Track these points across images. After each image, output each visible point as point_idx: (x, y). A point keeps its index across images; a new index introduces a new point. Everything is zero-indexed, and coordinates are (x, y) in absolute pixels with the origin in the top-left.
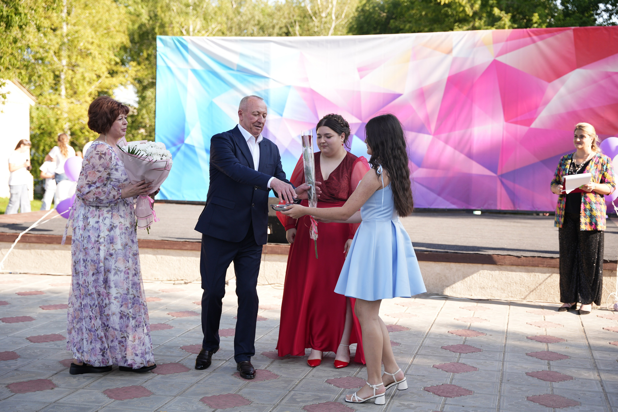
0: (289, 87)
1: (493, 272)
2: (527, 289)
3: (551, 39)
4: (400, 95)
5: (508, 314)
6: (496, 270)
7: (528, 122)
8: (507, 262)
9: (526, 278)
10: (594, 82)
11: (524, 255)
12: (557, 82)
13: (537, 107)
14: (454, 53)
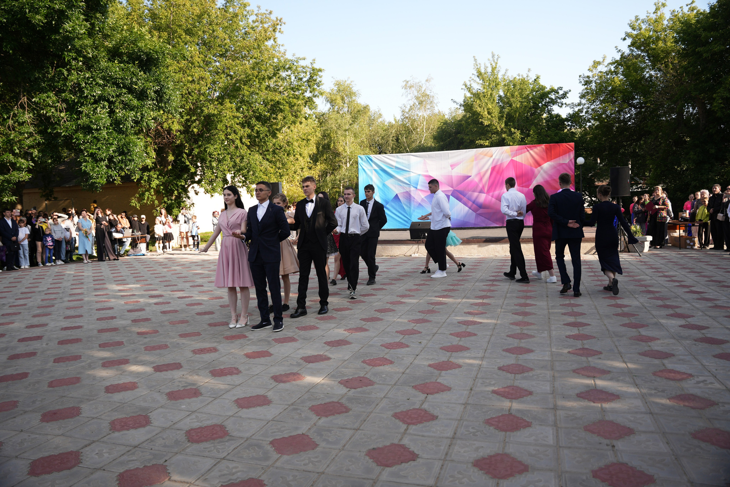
0: (419, 175)
3: (535, 150)
4: (470, 176)
7: (528, 186)
10: (554, 167)
12: (539, 168)
13: (531, 179)
14: (494, 157)
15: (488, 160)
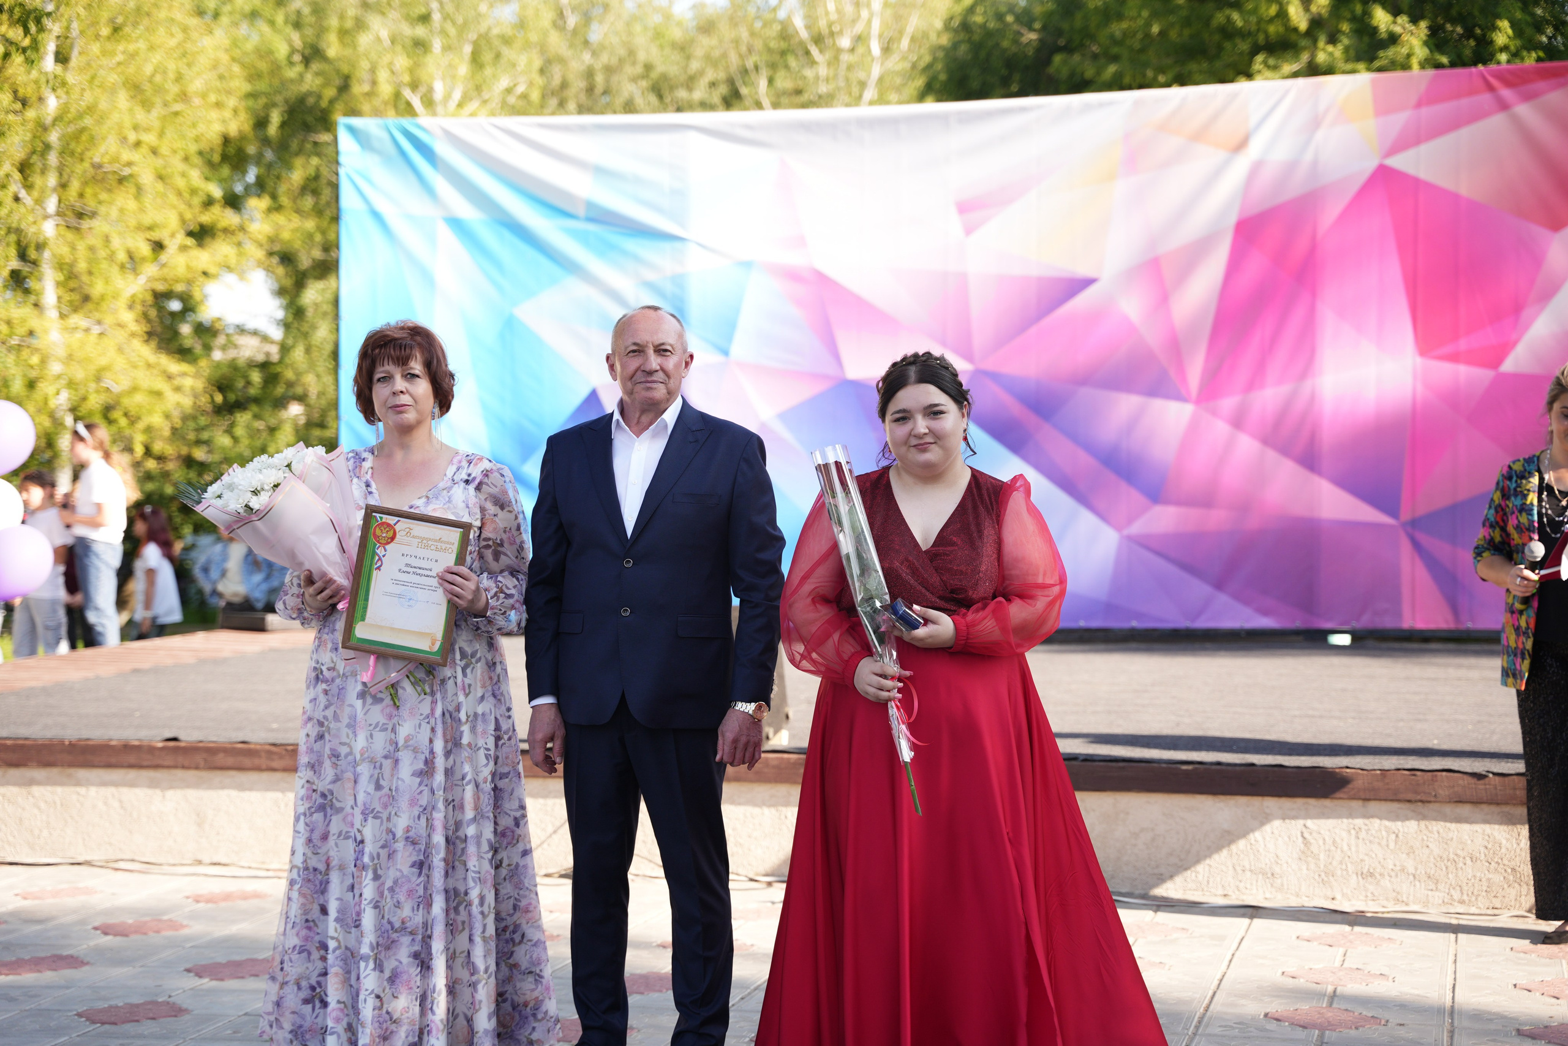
0: (747, 265)
1: (1399, 823)
2: (1511, 878)
3: (1556, 98)
4: (1088, 282)
5: (1451, 958)
6: (1408, 819)
7: (1494, 357)
8: (1443, 793)
9: (1504, 842)
11: (1495, 770)
14: (1255, 150)
15: (1217, 173)
